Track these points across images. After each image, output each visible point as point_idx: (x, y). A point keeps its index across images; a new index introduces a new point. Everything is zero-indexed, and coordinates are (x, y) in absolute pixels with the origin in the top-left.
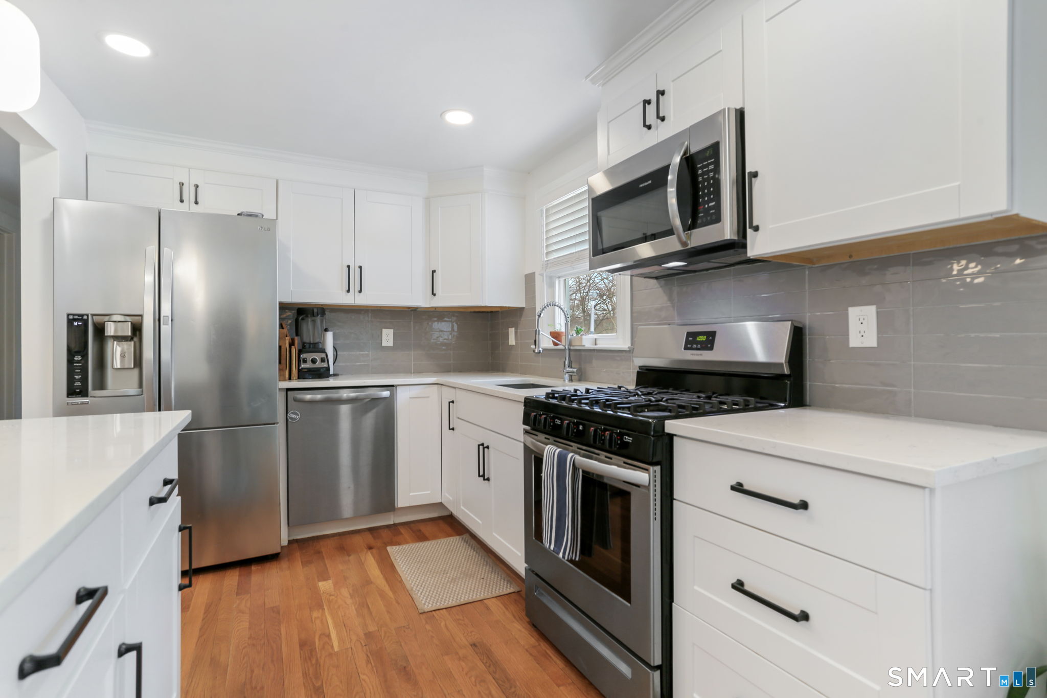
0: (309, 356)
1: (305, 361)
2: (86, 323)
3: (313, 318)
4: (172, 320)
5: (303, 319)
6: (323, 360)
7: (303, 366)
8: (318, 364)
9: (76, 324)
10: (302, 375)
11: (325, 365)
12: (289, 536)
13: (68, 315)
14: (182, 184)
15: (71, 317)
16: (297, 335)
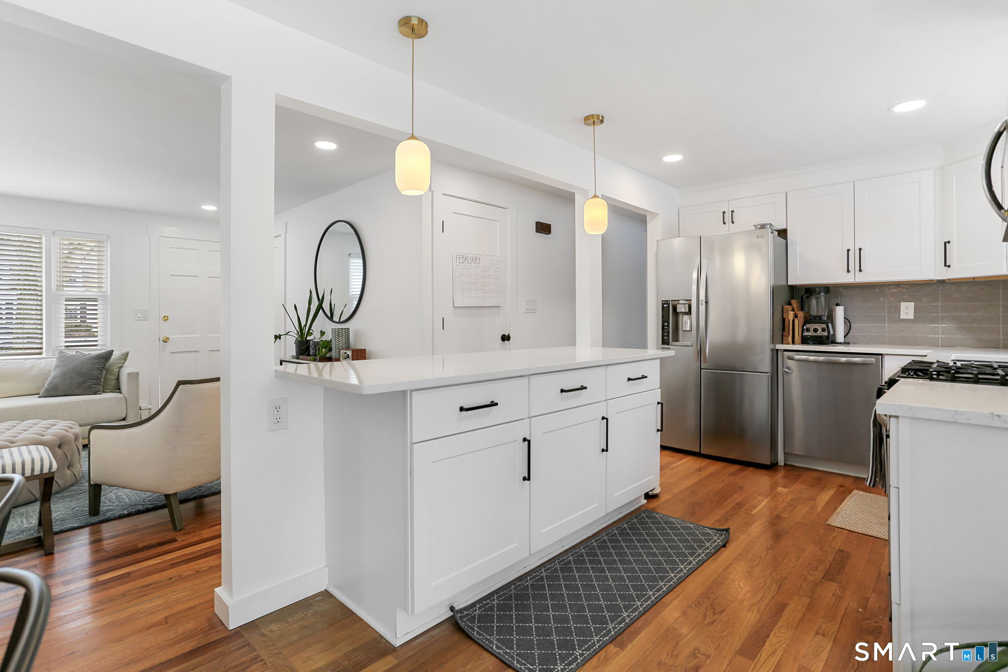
0: (812, 326)
1: (808, 330)
2: (669, 304)
3: (817, 296)
4: (706, 303)
5: (808, 297)
6: (823, 330)
7: (806, 334)
8: (819, 333)
9: (665, 306)
10: (805, 341)
11: (826, 334)
12: (785, 460)
13: (662, 301)
14: (724, 212)
15: (663, 302)
16: (802, 309)
